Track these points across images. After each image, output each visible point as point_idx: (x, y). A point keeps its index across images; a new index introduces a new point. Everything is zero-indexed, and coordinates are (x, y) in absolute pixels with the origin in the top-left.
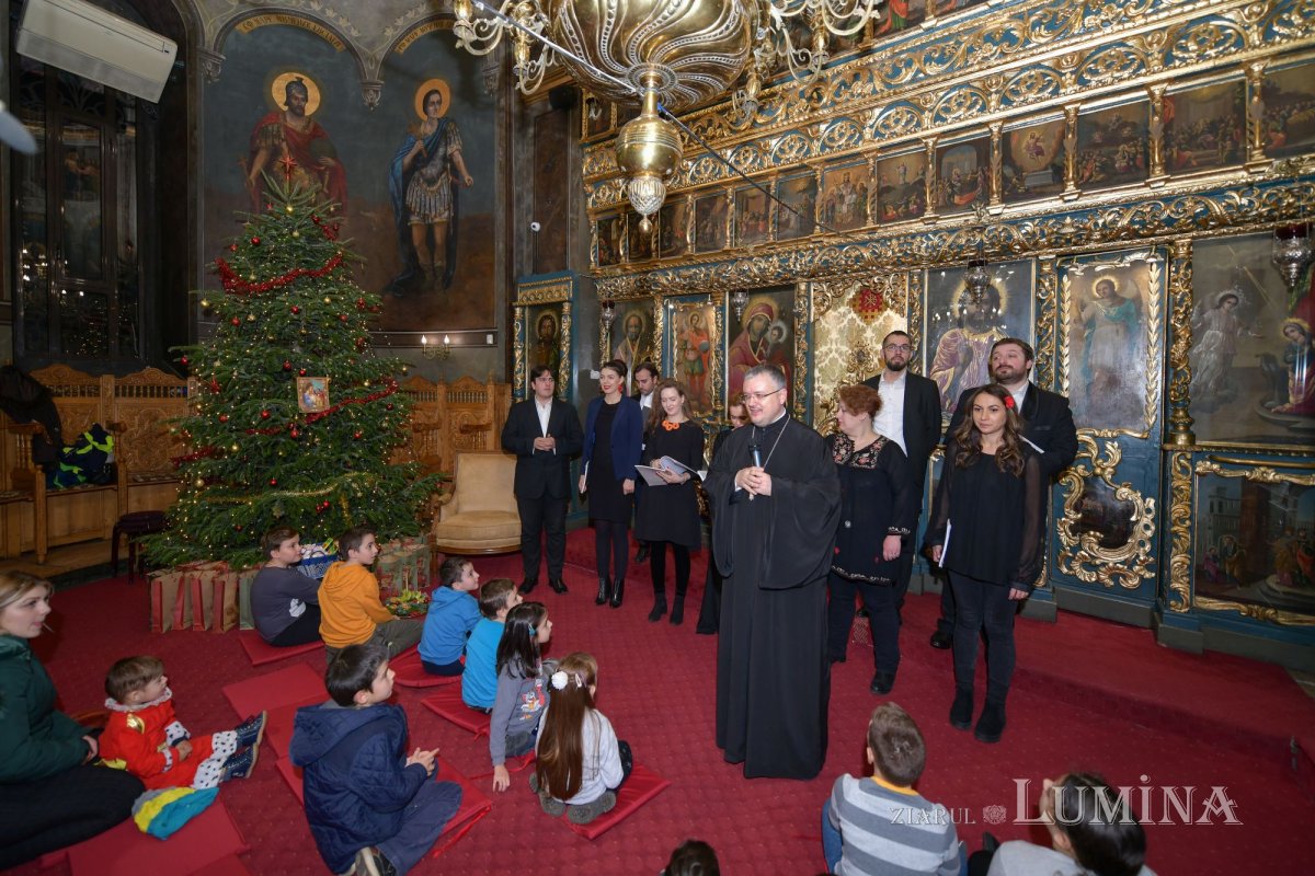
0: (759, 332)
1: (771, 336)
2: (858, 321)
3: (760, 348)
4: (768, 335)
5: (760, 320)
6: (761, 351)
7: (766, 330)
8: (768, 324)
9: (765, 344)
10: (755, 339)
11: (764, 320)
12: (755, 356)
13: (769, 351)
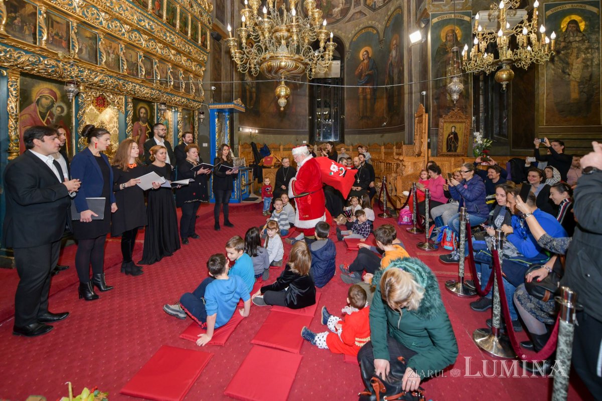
0: (46, 106)
1: (56, 111)
2: (95, 110)
3: (47, 117)
4: (54, 110)
5: (47, 99)
6: (48, 119)
7: (52, 106)
8: (53, 103)
9: (52, 115)
10: (43, 111)
11: (50, 99)
12: (44, 122)
13: (54, 120)
